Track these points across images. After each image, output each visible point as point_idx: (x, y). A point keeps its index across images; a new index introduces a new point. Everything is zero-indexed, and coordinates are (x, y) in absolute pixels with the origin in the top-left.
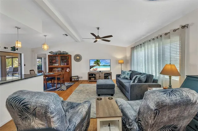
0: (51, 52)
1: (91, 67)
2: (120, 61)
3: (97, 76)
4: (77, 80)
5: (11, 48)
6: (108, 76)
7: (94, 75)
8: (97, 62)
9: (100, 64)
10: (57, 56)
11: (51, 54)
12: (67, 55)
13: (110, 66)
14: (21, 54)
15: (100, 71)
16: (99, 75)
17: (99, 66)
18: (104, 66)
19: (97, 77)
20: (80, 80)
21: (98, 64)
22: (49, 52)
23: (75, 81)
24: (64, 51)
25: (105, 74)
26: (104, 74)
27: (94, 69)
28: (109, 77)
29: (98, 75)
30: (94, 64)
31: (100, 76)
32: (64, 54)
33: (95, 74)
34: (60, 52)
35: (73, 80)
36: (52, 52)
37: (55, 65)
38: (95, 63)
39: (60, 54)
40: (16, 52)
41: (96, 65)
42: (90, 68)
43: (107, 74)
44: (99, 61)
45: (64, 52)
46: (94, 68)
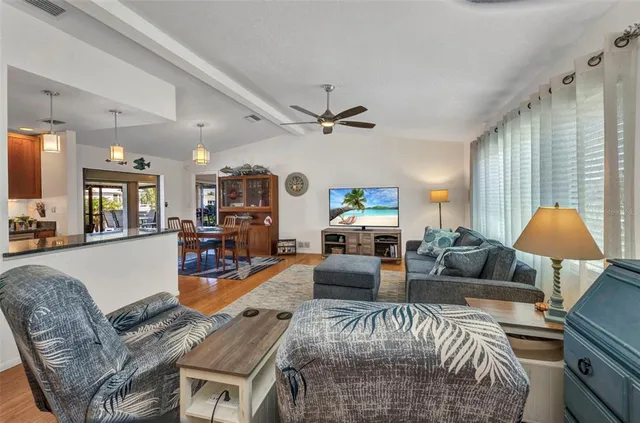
0: (226, 168)
1: (334, 214)
2: (434, 194)
3: (352, 241)
4: (293, 250)
5: (135, 161)
6: (388, 245)
7: (341, 240)
8: (355, 198)
9: (363, 203)
10: (239, 180)
11: (225, 175)
12: (265, 176)
13: (397, 208)
14: (158, 176)
15: (364, 228)
16: (358, 239)
17: (361, 211)
18: (375, 208)
19: (351, 246)
20: (303, 254)
21: (357, 203)
22: (222, 170)
23: (287, 255)
24: (260, 164)
25: (376, 238)
26: (373, 236)
27: (345, 218)
28: (392, 247)
29: (354, 240)
30: (345, 205)
31: (360, 245)
32: (258, 173)
33: (344, 237)
34: (249, 167)
35: (280, 251)
36: (229, 168)
37: (237, 205)
38: (346, 201)
39: (247, 174)
40: (147, 171)
41: (351, 206)
42: (332, 218)
43: (386, 237)
44: (362, 194)
45: (258, 167)
46: (346, 216)
